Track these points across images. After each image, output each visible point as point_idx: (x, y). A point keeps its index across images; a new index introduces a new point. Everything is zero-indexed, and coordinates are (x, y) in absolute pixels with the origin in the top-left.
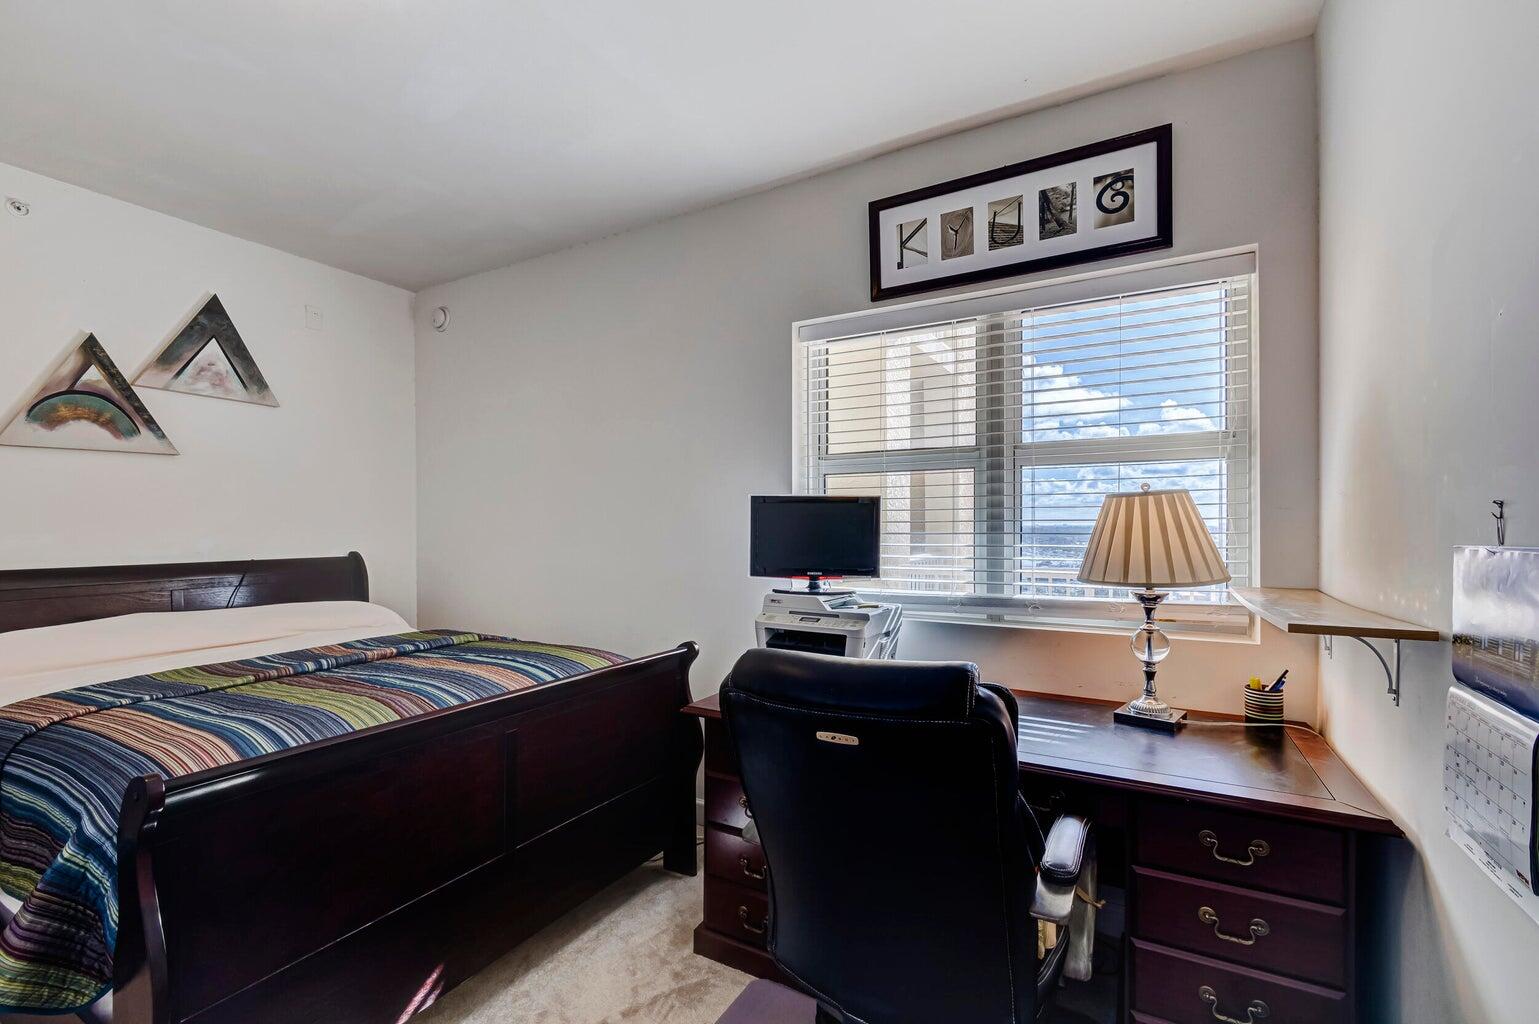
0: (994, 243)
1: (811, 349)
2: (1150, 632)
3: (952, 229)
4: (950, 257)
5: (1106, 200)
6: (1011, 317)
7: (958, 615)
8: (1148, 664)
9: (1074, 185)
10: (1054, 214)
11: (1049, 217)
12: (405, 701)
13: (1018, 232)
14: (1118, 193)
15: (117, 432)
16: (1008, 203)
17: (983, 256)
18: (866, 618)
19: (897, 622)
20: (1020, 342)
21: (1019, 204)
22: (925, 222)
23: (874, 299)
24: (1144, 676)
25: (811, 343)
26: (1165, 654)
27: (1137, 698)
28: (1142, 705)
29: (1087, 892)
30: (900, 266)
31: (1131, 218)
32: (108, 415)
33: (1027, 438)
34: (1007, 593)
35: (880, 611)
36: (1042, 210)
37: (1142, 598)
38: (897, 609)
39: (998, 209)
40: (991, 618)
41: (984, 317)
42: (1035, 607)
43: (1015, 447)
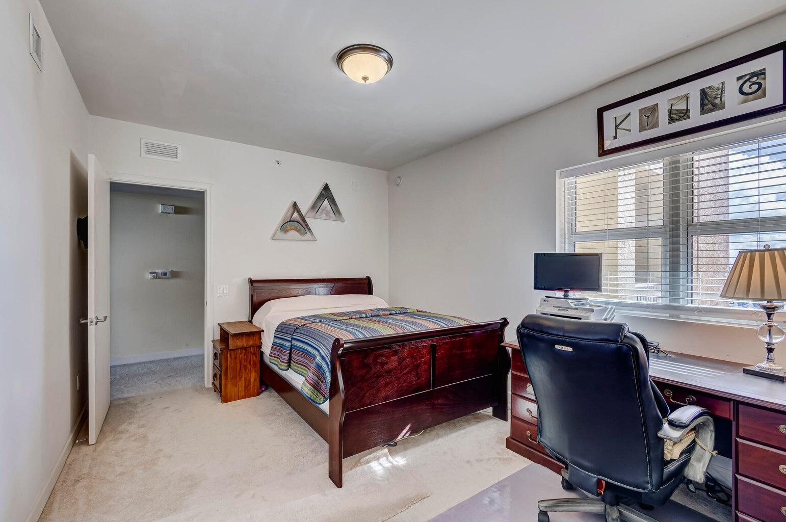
0: (671, 120)
1: (567, 182)
2: (770, 326)
3: (645, 116)
4: (644, 130)
5: (746, 89)
6: (683, 157)
7: (651, 314)
8: (768, 344)
9: (723, 83)
10: (708, 101)
11: (707, 102)
12: (398, 329)
13: (686, 113)
14: (754, 83)
15: (302, 234)
16: (680, 98)
17: (665, 128)
18: (592, 311)
19: (612, 314)
20: (692, 169)
21: (687, 98)
22: (629, 114)
23: (600, 155)
24: (766, 351)
25: (567, 179)
26: (781, 339)
27: (761, 362)
28: (765, 366)
29: (707, 447)
30: (615, 138)
31: (764, 95)
32: (299, 228)
33: (695, 220)
34: (682, 303)
35: (602, 308)
36: (702, 100)
37: (765, 307)
38: (612, 308)
39: (673, 102)
40: (671, 316)
41: (668, 158)
42: (699, 311)
43: (687, 225)
